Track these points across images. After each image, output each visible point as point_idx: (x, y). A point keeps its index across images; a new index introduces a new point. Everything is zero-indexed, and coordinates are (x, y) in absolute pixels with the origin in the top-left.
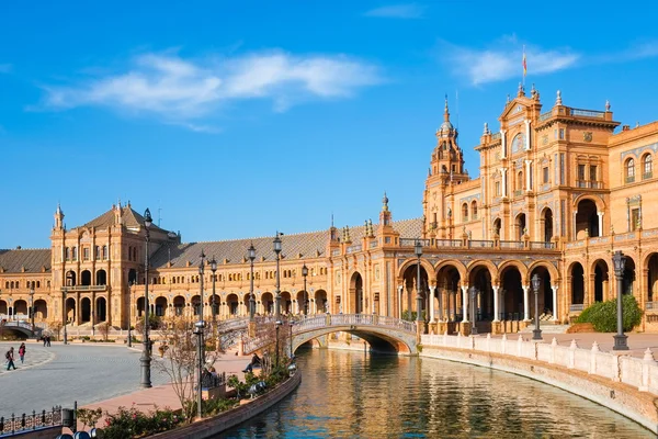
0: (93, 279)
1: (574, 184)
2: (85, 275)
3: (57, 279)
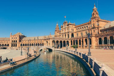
2: (14, 41)
3: (11, 41)
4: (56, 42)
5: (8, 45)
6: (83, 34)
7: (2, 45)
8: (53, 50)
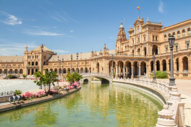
0: (35, 64)
1: (151, 41)
2: (33, 63)
3: (26, 64)
4: (116, 64)
5: (21, 71)
6: (178, 47)
7: (3, 70)
8: (111, 82)
